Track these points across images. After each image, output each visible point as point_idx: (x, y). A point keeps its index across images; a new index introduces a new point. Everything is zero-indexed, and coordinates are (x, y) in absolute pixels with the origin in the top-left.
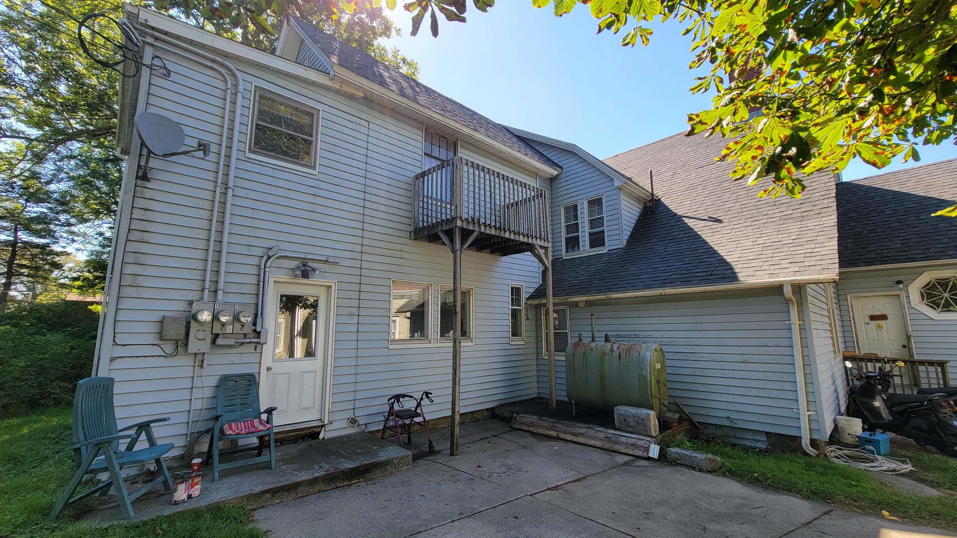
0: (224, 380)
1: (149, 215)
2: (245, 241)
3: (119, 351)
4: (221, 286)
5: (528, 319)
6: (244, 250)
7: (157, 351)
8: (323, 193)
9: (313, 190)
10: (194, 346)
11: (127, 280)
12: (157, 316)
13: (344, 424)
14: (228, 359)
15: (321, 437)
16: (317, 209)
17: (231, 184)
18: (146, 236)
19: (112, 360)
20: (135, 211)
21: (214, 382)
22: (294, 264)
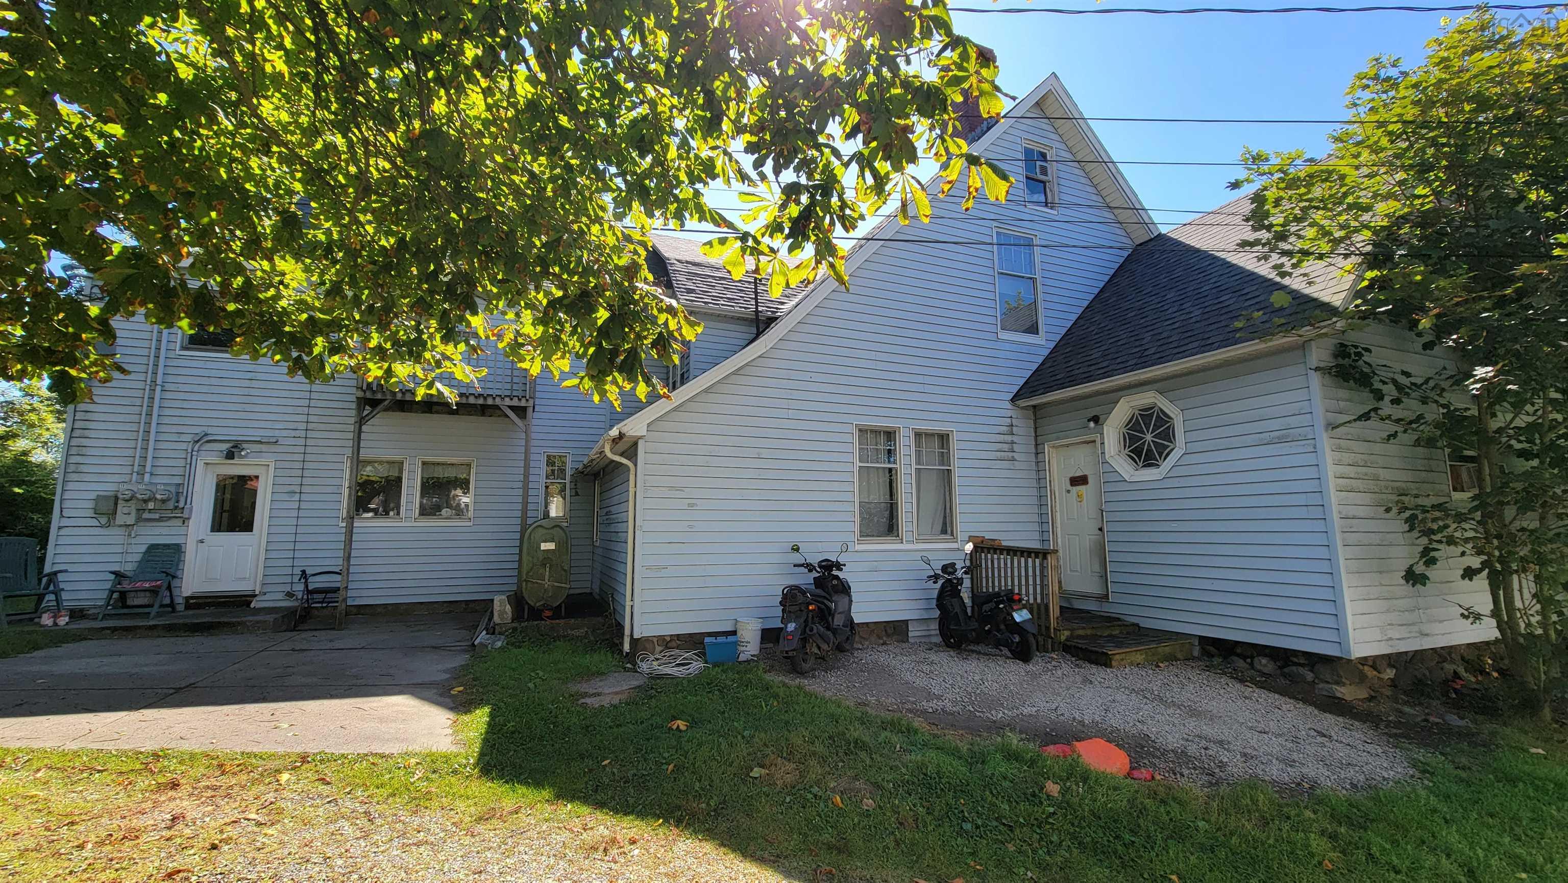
0: (152, 548)
1: (89, 416)
2: (175, 429)
3: (65, 522)
4: (148, 469)
5: (577, 494)
6: (174, 437)
7: (94, 522)
8: (259, 376)
9: (249, 375)
10: (120, 519)
11: (72, 468)
12: (93, 495)
13: (281, 596)
14: (157, 531)
15: (252, 605)
16: (253, 392)
17: (159, 381)
18: (87, 433)
19: (60, 528)
20: (77, 414)
21: (143, 549)
22: (225, 447)
